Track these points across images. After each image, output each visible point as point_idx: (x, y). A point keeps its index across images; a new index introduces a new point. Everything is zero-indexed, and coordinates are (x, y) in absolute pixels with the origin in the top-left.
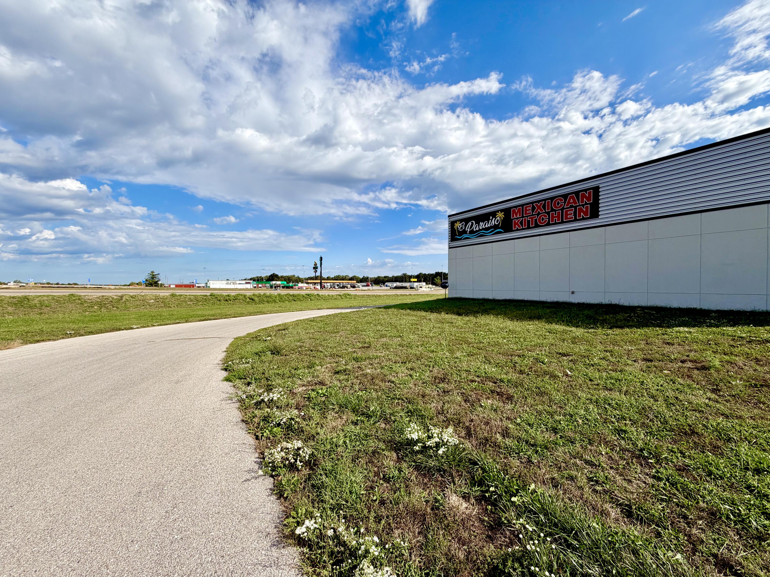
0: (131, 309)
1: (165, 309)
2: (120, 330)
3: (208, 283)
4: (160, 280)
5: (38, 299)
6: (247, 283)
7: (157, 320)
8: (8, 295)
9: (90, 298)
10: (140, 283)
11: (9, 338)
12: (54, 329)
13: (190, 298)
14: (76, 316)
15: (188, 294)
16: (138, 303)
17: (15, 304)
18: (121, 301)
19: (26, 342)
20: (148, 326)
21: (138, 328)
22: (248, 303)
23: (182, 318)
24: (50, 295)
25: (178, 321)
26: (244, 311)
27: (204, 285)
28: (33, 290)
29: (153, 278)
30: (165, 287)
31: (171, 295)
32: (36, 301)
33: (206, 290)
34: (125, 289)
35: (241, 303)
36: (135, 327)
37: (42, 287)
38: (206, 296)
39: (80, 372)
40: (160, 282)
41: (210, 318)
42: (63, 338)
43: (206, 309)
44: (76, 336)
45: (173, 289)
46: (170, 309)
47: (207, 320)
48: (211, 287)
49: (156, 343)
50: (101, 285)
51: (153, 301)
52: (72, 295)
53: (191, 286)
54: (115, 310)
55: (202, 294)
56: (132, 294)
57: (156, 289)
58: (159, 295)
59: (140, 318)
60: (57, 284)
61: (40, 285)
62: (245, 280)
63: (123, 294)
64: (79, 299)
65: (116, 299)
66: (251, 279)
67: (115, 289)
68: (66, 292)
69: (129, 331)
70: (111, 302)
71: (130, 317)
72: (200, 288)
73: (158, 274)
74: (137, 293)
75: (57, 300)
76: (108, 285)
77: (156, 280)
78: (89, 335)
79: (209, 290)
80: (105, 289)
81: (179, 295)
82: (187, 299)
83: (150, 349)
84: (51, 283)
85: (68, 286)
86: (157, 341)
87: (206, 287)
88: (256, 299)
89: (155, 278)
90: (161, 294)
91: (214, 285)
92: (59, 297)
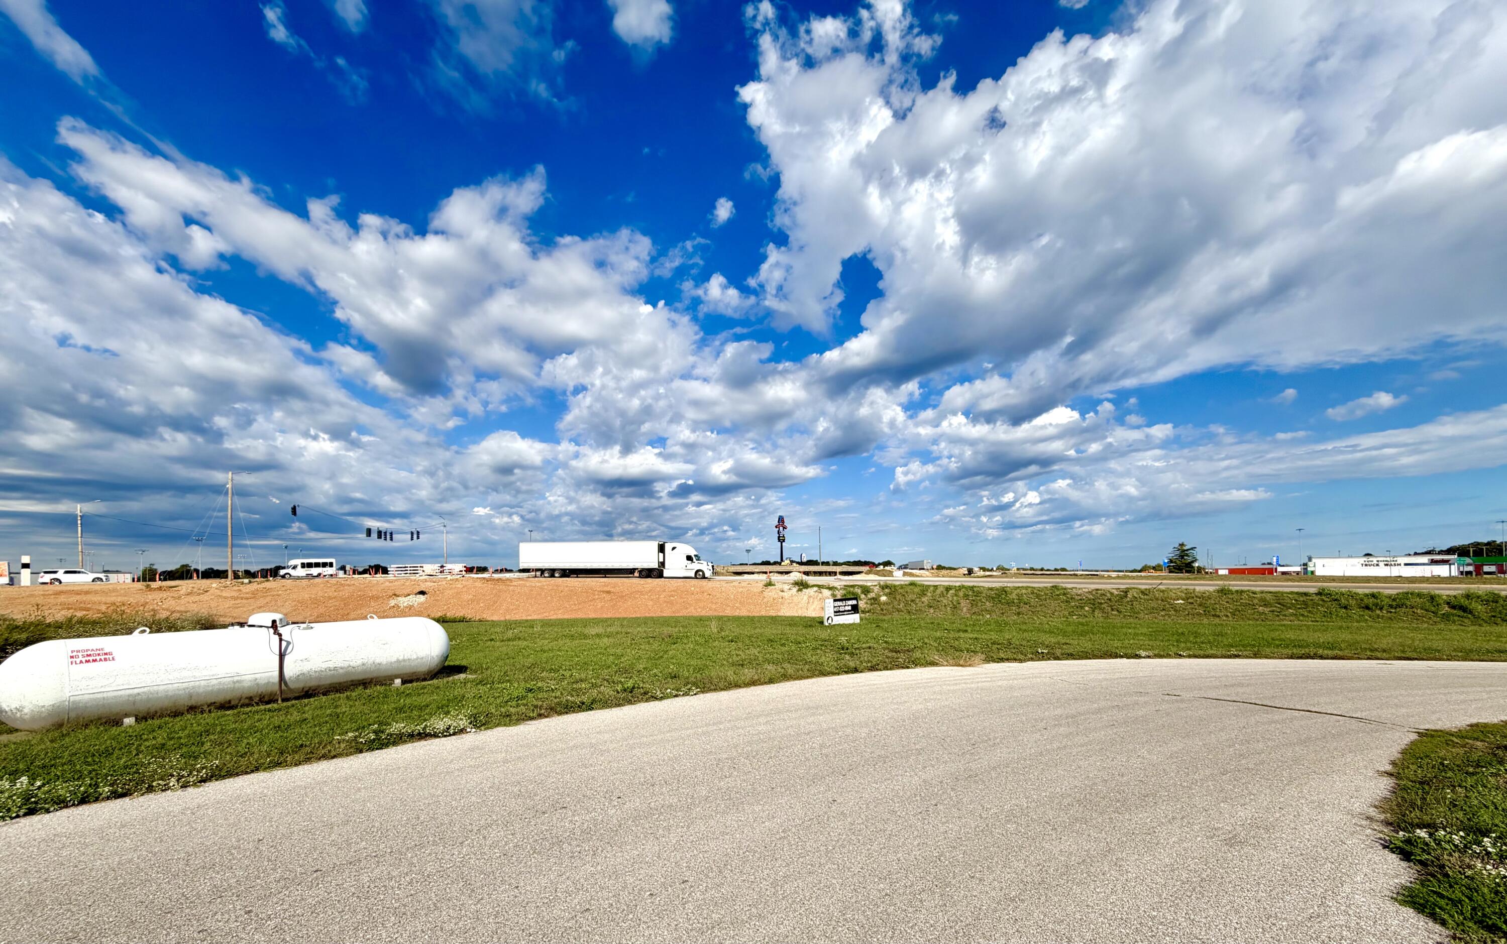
0: (1141, 615)
1: (1205, 621)
2: (1116, 656)
3: (1311, 564)
4: (1196, 560)
5: (1016, 592)
6: (1433, 562)
7: (1189, 645)
8: (987, 585)
9: (1079, 592)
10: (1159, 566)
11: (973, 649)
12: (1024, 643)
13: (1262, 600)
14: (1057, 622)
15: (1258, 589)
16: (1153, 604)
17: (993, 598)
18: (1125, 600)
19: (989, 659)
20: (1168, 656)
21: (1149, 657)
22: (1446, 617)
23: (1243, 646)
24: (1030, 587)
25: (1233, 651)
26: (1437, 643)
27: (1298, 569)
28: (1014, 579)
29: (1182, 557)
30: (1207, 573)
31: (1218, 591)
32: (1014, 596)
33: (1306, 580)
34: (1133, 578)
35: (1418, 617)
36: (1143, 654)
37: (1025, 574)
38: (1306, 594)
39: (1038, 736)
40: (1196, 565)
41: (1320, 651)
42: (1032, 659)
43: (1308, 627)
44: (1049, 659)
45: (1223, 577)
46: (1217, 621)
47: (1312, 658)
48: (1317, 573)
49: (1182, 701)
50: (1097, 571)
51: (1182, 602)
52: (1056, 586)
53: (1267, 571)
54: (1115, 615)
55: (1296, 590)
56: (1143, 587)
57: (1189, 579)
58: (1194, 589)
59: (1153, 635)
60: (1042, 570)
61: (1022, 572)
62: (1428, 553)
63: (1128, 586)
64: (1064, 594)
65: (1117, 595)
66: (1450, 551)
67: (1118, 577)
68: (1047, 582)
69: (1132, 660)
70: (1110, 600)
71: (1137, 631)
72: (1288, 576)
73: (1192, 549)
74: (1151, 584)
75: (1036, 593)
76: (1108, 571)
77: (1190, 559)
78: (1067, 659)
79: (1311, 580)
80: (1103, 577)
81: (1237, 591)
82: (1256, 601)
83: (1168, 714)
84: (1035, 568)
85: (1053, 573)
86: (1185, 695)
87: (1306, 574)
88: (1479, 607)
89: (1187, 555)
90: (1198, 588)
91: (1324, 567)
92: (1040, 589)
